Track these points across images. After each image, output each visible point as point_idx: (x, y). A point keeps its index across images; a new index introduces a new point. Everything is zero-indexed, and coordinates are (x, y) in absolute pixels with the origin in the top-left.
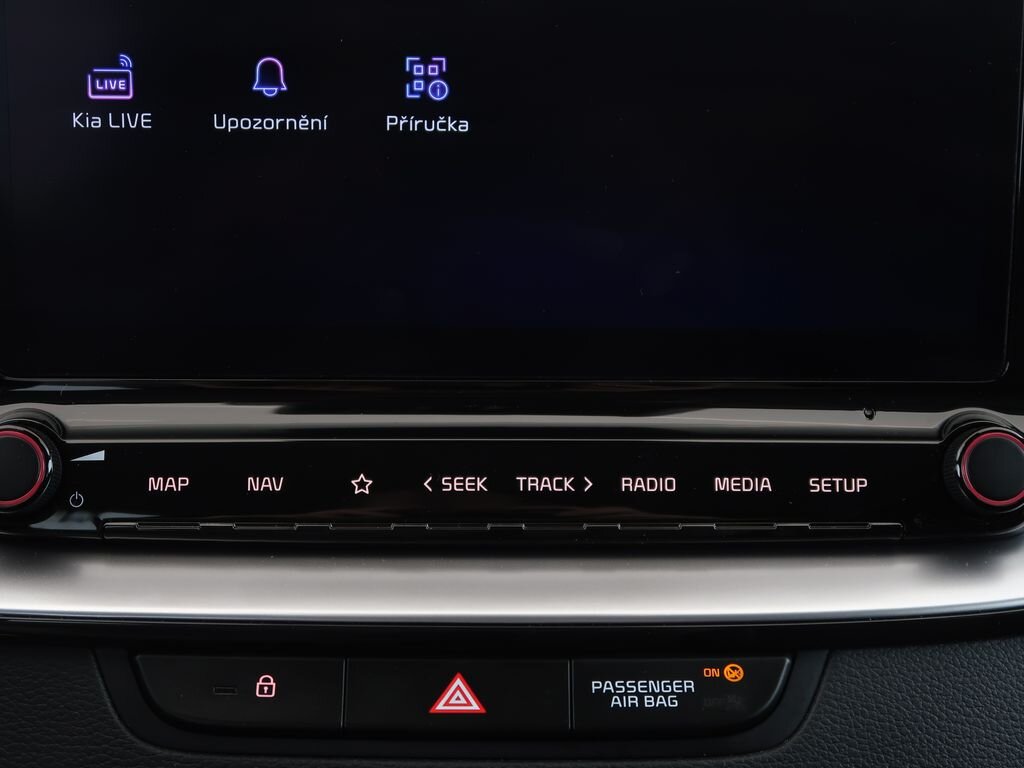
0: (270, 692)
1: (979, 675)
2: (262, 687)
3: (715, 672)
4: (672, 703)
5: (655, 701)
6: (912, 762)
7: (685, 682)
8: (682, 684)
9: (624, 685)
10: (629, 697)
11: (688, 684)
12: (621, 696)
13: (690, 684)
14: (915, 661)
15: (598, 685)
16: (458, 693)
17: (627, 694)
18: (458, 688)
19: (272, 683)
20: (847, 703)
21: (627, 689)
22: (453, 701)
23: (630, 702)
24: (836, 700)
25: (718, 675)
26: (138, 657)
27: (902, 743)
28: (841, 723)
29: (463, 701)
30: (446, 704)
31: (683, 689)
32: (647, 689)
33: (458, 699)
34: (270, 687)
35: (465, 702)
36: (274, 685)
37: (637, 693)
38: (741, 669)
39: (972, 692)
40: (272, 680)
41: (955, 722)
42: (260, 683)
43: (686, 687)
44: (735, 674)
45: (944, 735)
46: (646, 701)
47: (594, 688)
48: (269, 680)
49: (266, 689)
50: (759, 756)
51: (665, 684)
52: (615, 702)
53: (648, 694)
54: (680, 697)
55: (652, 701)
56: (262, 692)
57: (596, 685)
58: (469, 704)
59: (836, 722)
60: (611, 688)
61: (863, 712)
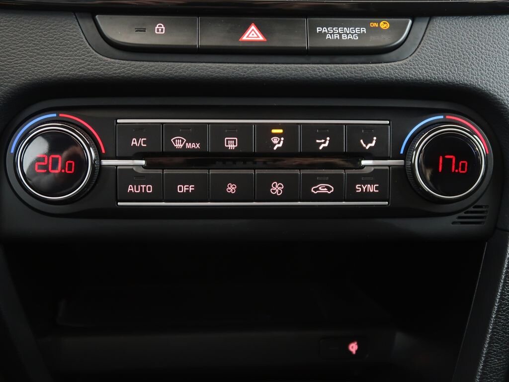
0: (162, 31)
1: (500, 30)
2: (158, 29)
3: (376, 25)
4: (355, 38)
5: (347, 37)
6: (468, 68)
7: (362, 29)
8: (360, 29)
9: (333, 29)
10: (335, 35)
11: (363, 30)
12: (331, 34)
13: (364, 30)
14: (471, 23)
15: (320, 29)
16: (253, 32)
17: (334, 34)
18: (253, 30)
19: (163, 27)
20: (438, 40)
21: (334, 31)
22: (251, 36)
23: (335, 37)
24: (433, 39)
25: (377, 26)
26: (97, 16)
27: (464, 58)
28: (435, 49)
29: (255, 36)
30: (248, 37)
31: (360, 31)
32: (344, 31)
33: (253, 35)
34: (162, 29)
35: (256, 36)
36: (164, 28)
37: (338, 33)
38: (388, 24)
39: (497, 38)
40: (163, 25)
41: (489, 51)
42: (157, 27)
43: (362, 31)
44: (385, 25)
45: (484, 56)
46: (343, 37)
47: (318, 31)
48: (161, 26)
49: (160, 30)
50: (396, 63)
51: (352, 29)
52: (328, 37)
53: (344, 33)
54: (359, 35)
55: (346, 37)
56: (158, 31)
57: (318, 30)
58: (258, 37)
59: (433, 49)
60: (326, 31)
61: (445, 44)
